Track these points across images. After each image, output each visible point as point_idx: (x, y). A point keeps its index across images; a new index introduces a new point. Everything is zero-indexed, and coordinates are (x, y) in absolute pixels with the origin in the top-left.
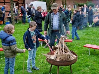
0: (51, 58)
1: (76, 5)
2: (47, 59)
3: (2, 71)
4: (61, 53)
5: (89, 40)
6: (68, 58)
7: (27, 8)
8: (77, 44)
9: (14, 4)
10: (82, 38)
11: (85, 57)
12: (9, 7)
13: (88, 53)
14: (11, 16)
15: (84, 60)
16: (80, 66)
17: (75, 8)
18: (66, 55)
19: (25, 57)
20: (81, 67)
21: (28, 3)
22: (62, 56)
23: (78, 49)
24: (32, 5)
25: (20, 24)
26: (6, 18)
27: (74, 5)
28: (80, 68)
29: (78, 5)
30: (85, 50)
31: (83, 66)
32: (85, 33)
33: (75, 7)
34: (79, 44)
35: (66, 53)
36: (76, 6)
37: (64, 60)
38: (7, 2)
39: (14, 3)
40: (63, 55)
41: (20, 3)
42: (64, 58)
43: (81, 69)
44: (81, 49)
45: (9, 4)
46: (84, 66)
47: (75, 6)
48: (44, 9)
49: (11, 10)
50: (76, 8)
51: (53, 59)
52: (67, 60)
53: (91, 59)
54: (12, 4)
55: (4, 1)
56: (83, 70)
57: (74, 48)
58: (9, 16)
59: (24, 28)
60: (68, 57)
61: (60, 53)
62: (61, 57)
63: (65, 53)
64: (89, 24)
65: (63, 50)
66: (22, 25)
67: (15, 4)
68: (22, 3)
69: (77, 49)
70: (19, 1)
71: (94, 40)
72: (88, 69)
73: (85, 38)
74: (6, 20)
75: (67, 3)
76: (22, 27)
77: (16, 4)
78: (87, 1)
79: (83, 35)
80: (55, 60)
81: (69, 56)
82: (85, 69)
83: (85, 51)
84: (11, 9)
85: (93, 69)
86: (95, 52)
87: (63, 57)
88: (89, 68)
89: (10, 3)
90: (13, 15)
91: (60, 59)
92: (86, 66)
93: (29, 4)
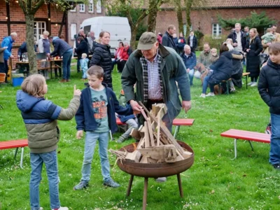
0: (127, 158)
1: (220, 25)
2: (119, 160)
3: (7, 196)
4: (153, 145)
5: (242, 120)
6: (170, 155)
7: (75, 36)
8: (206, 132)
9: (37, 25)
10: (226, 116)
11: (222, 163)
12: (24, 35)
13: (233, 153)
14: (29, 60)
15: (219, 169)
16: (206, 182)
17: (218, 34)
18: (163, 149)
19: (66, 165)
20: (209, 185)
21: (78, 22)
22: (154, 151)
23: (209, 142)
24: (88, 28)
25: (53, 81)
26: (14, 67)
27: (215, 25)
28: (207, 187)
29: (227, 23)
30: (227, 145)
31: (213, 182)
32: (237, 103)
33: (218, 30)
34: (211, 131)
35: (164, 144)
36: (220, 29)
37: (160, 161)
38: (18, 20)
39: (35, 23)
40: (156, 150)
41: (54, 23)
42: (160, 156)
43: (207, 190)
44: (217, 143)
45: (22, 25)
46: (216, 183)
47: (218, 27)
48: (122, 39)
49: (28, 43)
50: (220, 32)
51: (131, 159)
52: (167, 161)
53: (240, 167)
54: (31, 26)
55: (7, 18)
56: (213, 191)
57: (197, 140)
58: (24, 60)
59: (66, 93)
60: (168, 154)
61: (150, 145)
62: (153, 154)
63: (162, 145)
64: (249, 79)
65: (158, 137)
66: (60, 85)
67: (39, 27)
68: (58, 23)
69: (206, 143)
70: (49, 17)
71: (256, 122)
72: (227, 189)
73: (233, 116)
74: (15, 72)
75: (191, 18)
76: (59, 90)
77: (43, 27)
78: (251, 12)
79: (229, 108)
80: (137, 162)
81: (172, 150)
82: (220, 189)
83: (225, 148)
84: (29, 41)
85: (238, 189)
86: (253, 150)
87: (157, 154)
88: (229, 186)
89: (24, 23)
90: (32, 58)
91: (150, 161)
92: (223, 182)
93: (81, 23)
